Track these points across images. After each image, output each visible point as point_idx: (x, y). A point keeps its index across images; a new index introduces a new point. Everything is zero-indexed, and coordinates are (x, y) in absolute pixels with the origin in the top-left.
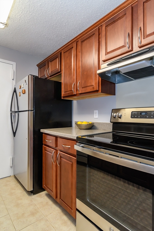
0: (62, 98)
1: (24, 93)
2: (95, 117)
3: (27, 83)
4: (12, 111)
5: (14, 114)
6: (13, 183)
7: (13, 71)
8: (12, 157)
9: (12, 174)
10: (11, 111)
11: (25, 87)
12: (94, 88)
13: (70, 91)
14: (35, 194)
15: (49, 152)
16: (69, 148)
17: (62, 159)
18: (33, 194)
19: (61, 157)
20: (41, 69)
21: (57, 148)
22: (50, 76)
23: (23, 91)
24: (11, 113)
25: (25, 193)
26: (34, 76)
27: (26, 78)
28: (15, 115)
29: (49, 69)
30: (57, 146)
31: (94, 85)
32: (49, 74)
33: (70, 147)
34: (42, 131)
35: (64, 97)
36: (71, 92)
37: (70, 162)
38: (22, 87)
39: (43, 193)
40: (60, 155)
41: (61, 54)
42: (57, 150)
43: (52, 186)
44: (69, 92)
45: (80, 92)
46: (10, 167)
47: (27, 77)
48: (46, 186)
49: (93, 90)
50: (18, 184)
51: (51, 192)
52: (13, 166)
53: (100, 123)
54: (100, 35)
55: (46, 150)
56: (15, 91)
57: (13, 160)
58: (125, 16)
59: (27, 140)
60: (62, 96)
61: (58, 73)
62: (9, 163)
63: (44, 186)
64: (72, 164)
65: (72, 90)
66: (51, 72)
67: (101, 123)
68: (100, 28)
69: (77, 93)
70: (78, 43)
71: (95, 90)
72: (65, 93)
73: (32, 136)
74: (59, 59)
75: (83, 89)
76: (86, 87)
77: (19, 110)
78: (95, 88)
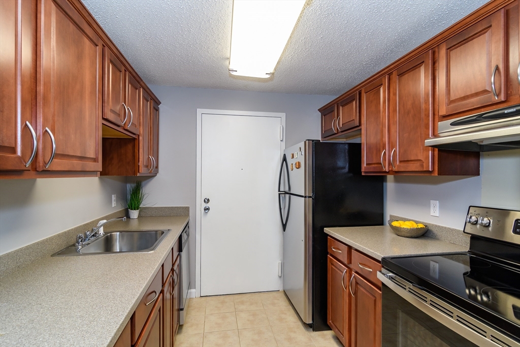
0: (363, 174)
1: (298, 167)
2: (432, 214)
3: (303, 153)
4: (281, 190)
5: (283, 195)
6: (283, 303)
7: (282, 127)
8: (280, 262)
9: (281, 289)
10: (279, 191)
11: (300, 157)
12: (422, 166)
13: (377, 163)
14: (316, 331)
15: (338, 269)
16: (370, 272)
17: (358, 286)
18: (311, 329)
19: (357, 283)
20: (325, 117)
21: (351, 266)
22: (342, 132)
23: (297, 164)
24: (279, 194)
25: (300, 323)
26: (313, 141)
27: (302, 145)
28: (285, 197)
29: (340, 118)
30: (350, 262)
31: (423, 160)
32: (341, 128)
33: (371, 270)
34: (327, 230)
35: (365, 172)
36: (380, 165)
37: (371, 297)
38: (295, 157)
39: (329, 334)
40: (355, 279)
41: (360, 94)
42: (350, 270)
43: (343, 327)
44: (376, 165)
45: (396, 168)
46: (278, 277)
47: (303, 143)
48: (332, 322)
49: (421, 169)
50: (291, 307)
51: (341, 335)
52: (283, 276)
53: (443, 227)
54: (437, 65)
55: (332, 264)
56: (285, 159)
57: (283, 266)
58: (490, 30)
59: (303, 243)
60: (363, 170)
61: (356, 129)
62: (276, 269)
63: (330, 322)
64: (375, 301)
65: (381, 164)
66: (342, 124)
67: (445, 228)
68: (437, 50)
69: (390, 169)
70: (391, 77)
71: (425, 170)
72: (368, 166)
73: (311, 235)
74: (356, 103)
75: (402, 164)
76: (408, 161)
77: (291, 192)
78: (424, 167)
